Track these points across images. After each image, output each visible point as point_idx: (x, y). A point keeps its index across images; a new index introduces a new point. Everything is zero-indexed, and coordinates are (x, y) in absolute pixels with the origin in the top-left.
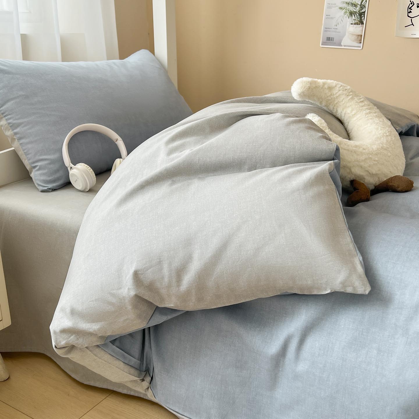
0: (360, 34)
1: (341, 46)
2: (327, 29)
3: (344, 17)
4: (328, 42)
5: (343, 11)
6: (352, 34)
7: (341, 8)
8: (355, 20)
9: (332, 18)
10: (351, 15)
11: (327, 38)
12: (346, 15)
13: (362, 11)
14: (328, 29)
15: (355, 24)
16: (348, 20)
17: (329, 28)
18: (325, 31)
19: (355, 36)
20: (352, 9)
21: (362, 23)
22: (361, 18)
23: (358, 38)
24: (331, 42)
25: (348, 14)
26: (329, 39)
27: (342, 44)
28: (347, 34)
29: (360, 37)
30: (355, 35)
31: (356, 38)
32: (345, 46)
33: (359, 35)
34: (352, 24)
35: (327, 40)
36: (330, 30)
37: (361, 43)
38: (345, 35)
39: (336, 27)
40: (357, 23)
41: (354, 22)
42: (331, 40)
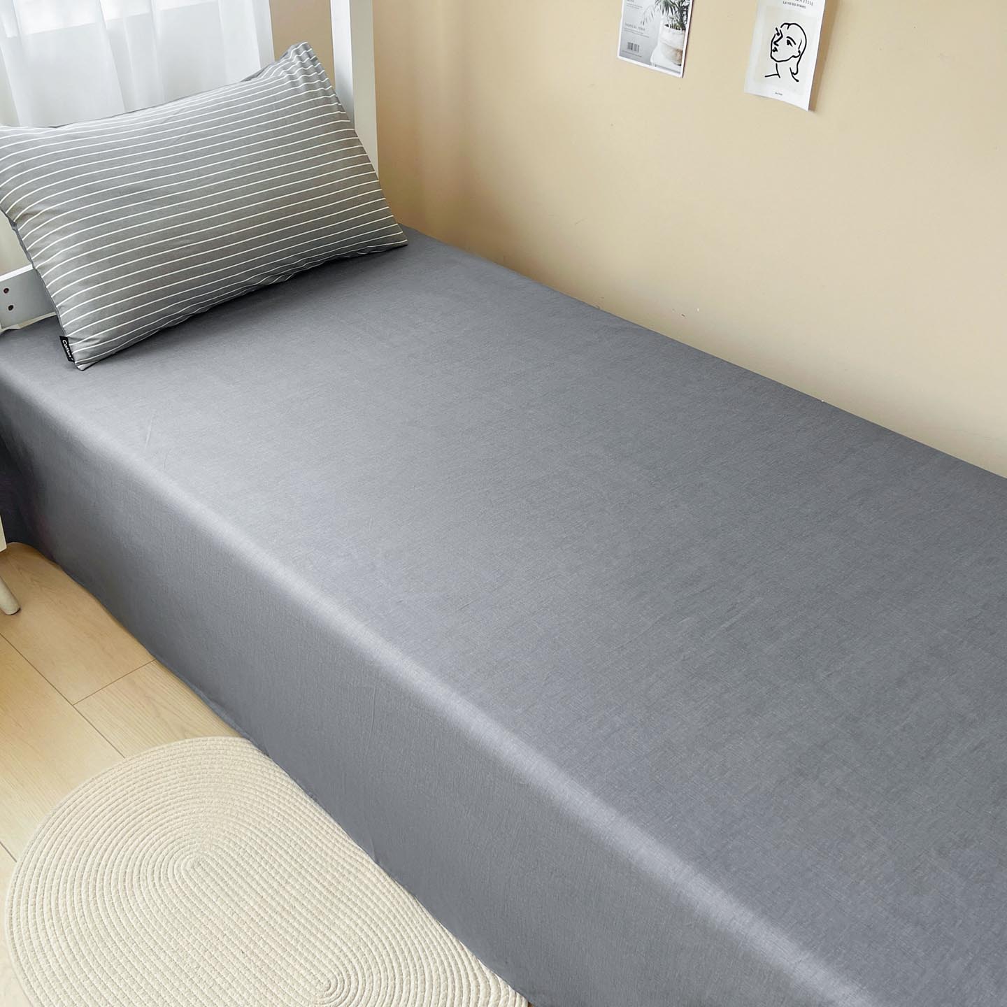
0: (679, 48)
1: (650, 64)
2: (628, 27)
4: (630, 51)
8: (673, 19)
9: (637, 7)
10: (667, 9)
11: (629, 43)
12: (658, 7)
13: (685, 4)
14: (630, 28)
15: (672, 27)
16: (662, 17)
17: (631, 26)
18: (625, 30)
19: (671, 50)
21: (684, 29)
22: (682, 17)
23: (676, 54)
25: (662, 4)
26: (631, 46)
27: (652, 61)
28: (659, 44)
29: (679, 54)
30: (671, 47)
31: (674, 53)
32: (656, 66)
33: (677, 50)
34: (667, 26)
35: (629, 48)
37: (680, 65)
38: (656, 44)
39: (642, 26)
40: (675, 25)
41: (670, 23)
42: (635, 50)
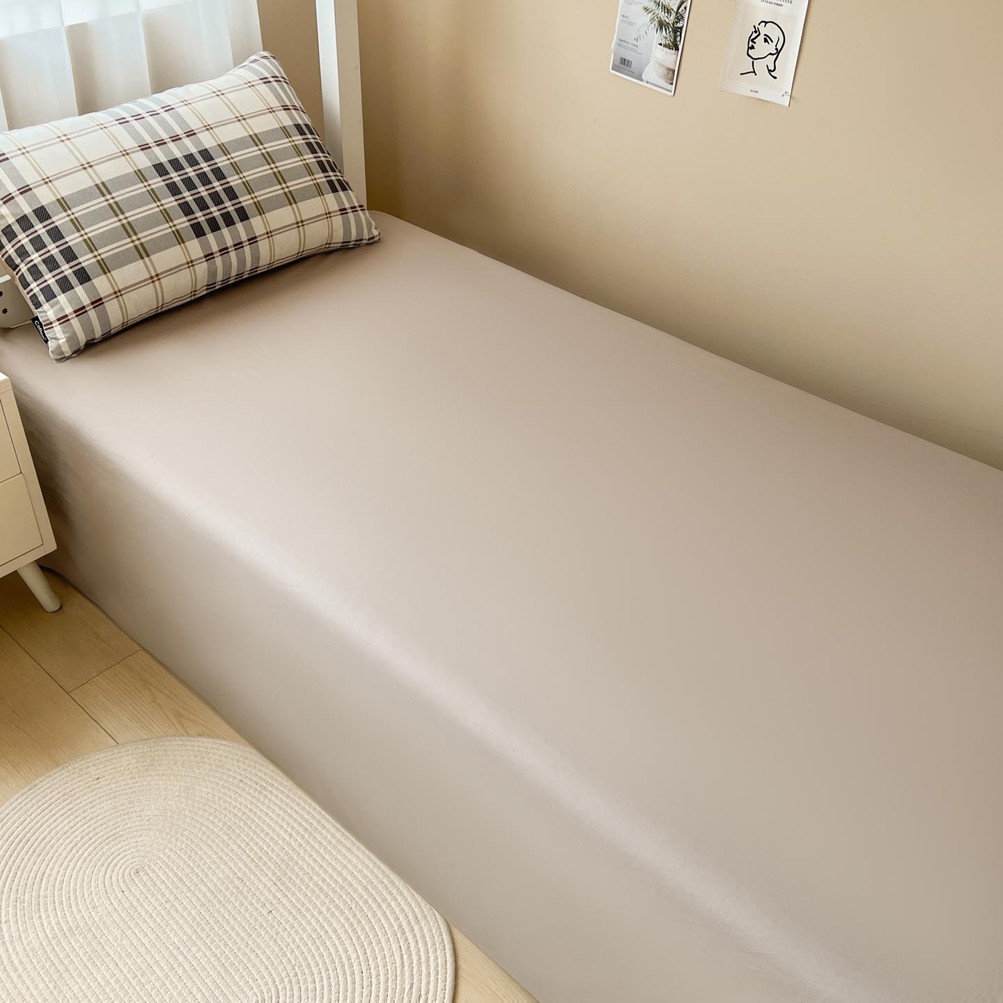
0: (672, 67)
1: (642, 80)
2: (622, 42)
3: (650, 28)
4: (622, 66)
5: (650, 15)
6: (660, 64)
7: (646, 9)
8: (666, 38)
9: (631, 24)
10: (661, 28)
11: (622, 58)
12: (653, 25)
13: (679, 25)
14: (624, 44)
15: (665, 46)
16: (656, 35)
17: (624, 41)
18: (619, 45)
19: (664, 69)
20: (663, 16)
22: (675, 37)
23: (668, 73)
24: (628, 69)
25: (656, 23)
26: (624, 62)
27: (643, 78)
28: (652, 60)
29: (671, 72)
30: (663, 66)
31: (666, 72)
32: (647, 82)
33: (669, 69)
34: (661, 44)
35: (621, 63)
36: (627, 45)
37: (672, 84)
39: (635, 42)
40: (669, 44)
41: (663, 42)
42: (627, 65)
